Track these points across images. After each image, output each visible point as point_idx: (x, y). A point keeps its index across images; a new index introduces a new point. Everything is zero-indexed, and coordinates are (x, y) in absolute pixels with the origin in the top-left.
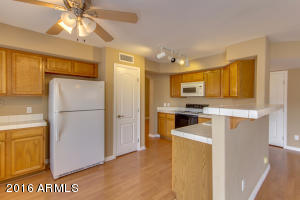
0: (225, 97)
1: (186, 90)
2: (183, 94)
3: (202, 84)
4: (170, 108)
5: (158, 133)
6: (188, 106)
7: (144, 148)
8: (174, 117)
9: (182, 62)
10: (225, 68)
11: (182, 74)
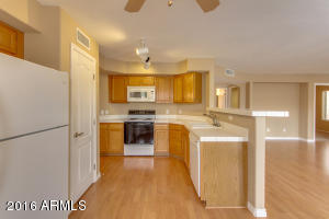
0: (175, 103)
3: (153, 89)
6: (131, 112)
10: (176, 76)
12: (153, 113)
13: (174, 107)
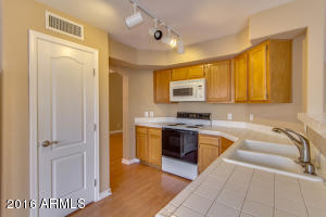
0: (237, 102)
1: (178, 92)
2: (173, 98)
3: (202, 82)
4: (154, 119)
5: (137, 157)
6: (180, 115)
7: (107, 193)
8: (160, 133)
9: (173, 43)
10: (238, 57)
11: (171, 68)
12: (207, 117)
13: (242, 108)
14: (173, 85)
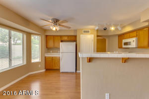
14: (124, 41)
